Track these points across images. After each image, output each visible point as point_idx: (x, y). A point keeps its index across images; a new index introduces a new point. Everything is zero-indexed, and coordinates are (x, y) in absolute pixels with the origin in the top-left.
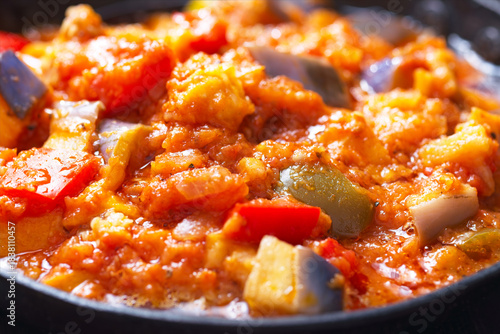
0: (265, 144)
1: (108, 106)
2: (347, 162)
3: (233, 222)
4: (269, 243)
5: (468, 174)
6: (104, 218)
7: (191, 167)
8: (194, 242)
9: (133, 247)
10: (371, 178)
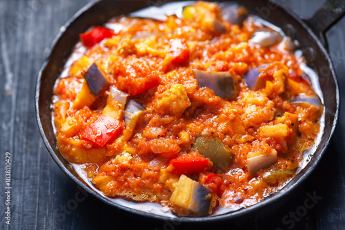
0: (191, 125)
1: (131, 94)
2: (226, 133)
3: (170, 167)
4: (183, 177)
5: (277, 144)
6: (121, 155)
7: (159, 137)
8: (155, 171)
9: (131, 170)
10: (235, 141)
